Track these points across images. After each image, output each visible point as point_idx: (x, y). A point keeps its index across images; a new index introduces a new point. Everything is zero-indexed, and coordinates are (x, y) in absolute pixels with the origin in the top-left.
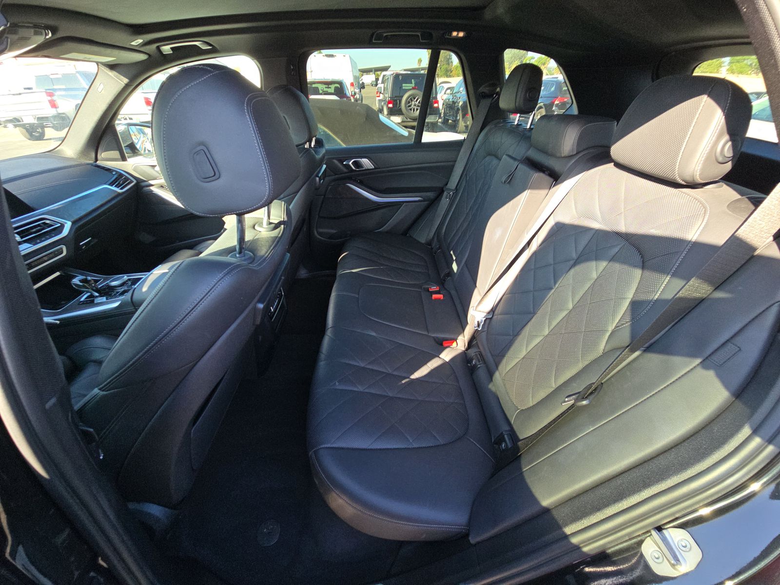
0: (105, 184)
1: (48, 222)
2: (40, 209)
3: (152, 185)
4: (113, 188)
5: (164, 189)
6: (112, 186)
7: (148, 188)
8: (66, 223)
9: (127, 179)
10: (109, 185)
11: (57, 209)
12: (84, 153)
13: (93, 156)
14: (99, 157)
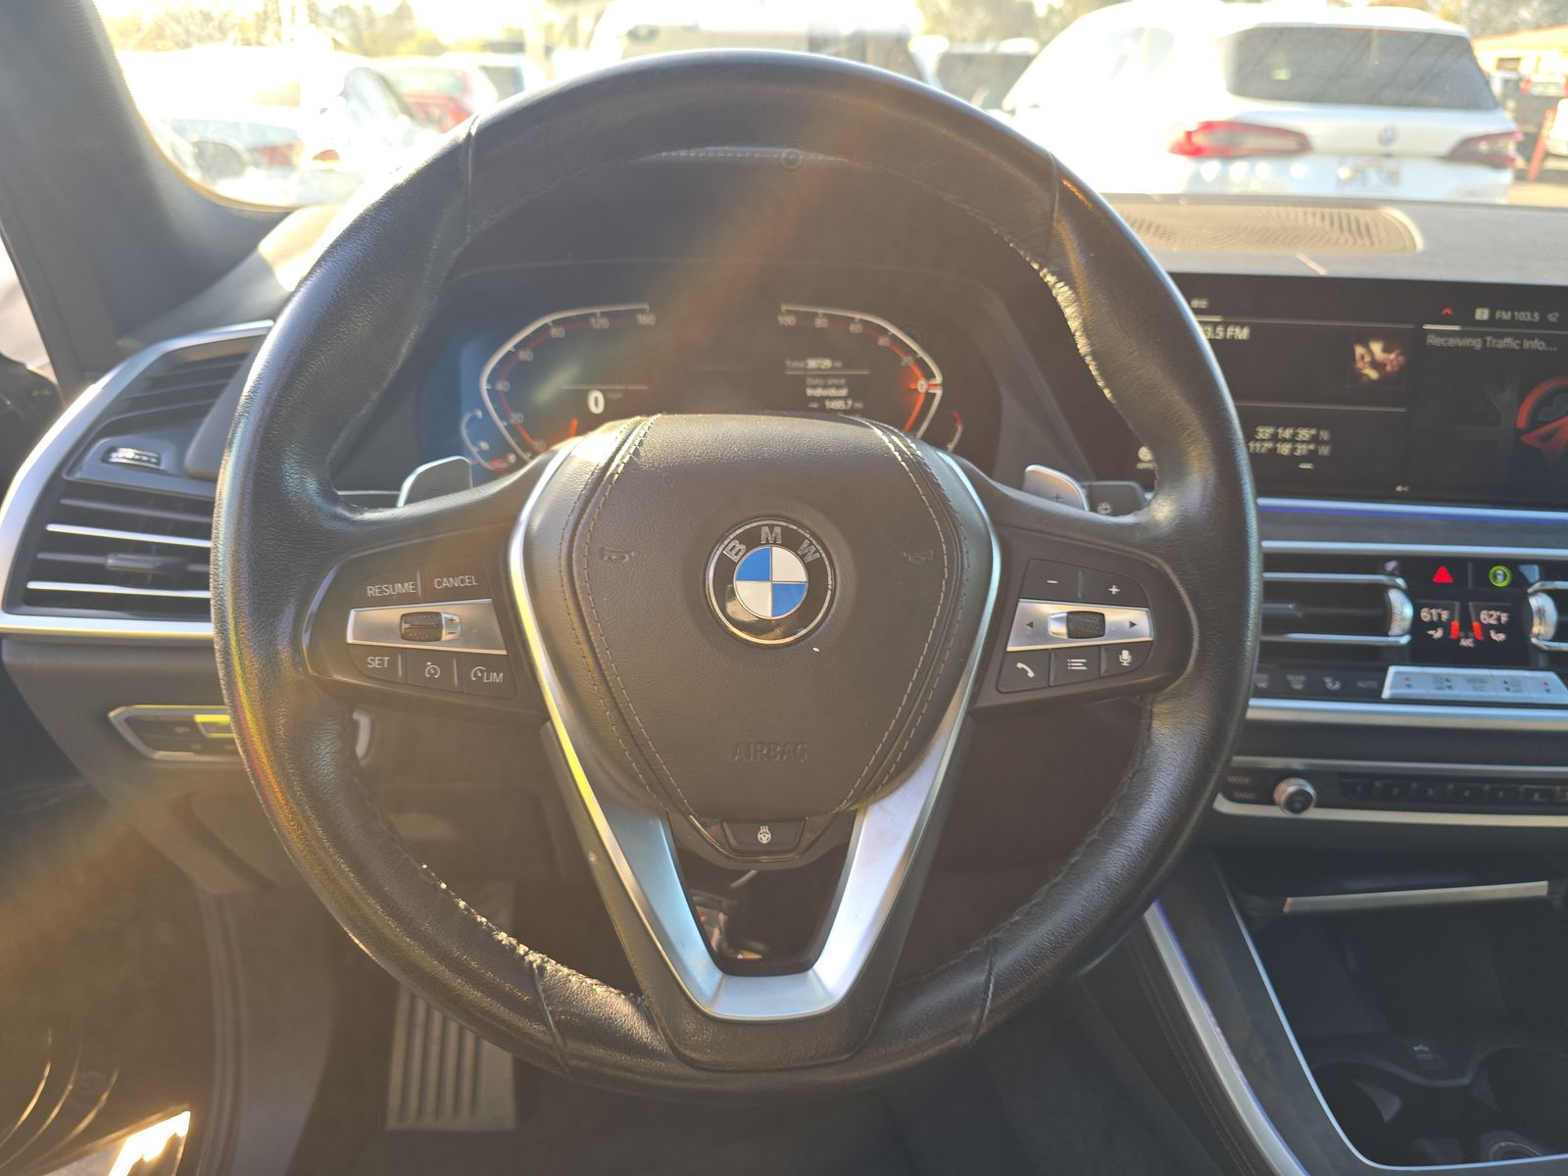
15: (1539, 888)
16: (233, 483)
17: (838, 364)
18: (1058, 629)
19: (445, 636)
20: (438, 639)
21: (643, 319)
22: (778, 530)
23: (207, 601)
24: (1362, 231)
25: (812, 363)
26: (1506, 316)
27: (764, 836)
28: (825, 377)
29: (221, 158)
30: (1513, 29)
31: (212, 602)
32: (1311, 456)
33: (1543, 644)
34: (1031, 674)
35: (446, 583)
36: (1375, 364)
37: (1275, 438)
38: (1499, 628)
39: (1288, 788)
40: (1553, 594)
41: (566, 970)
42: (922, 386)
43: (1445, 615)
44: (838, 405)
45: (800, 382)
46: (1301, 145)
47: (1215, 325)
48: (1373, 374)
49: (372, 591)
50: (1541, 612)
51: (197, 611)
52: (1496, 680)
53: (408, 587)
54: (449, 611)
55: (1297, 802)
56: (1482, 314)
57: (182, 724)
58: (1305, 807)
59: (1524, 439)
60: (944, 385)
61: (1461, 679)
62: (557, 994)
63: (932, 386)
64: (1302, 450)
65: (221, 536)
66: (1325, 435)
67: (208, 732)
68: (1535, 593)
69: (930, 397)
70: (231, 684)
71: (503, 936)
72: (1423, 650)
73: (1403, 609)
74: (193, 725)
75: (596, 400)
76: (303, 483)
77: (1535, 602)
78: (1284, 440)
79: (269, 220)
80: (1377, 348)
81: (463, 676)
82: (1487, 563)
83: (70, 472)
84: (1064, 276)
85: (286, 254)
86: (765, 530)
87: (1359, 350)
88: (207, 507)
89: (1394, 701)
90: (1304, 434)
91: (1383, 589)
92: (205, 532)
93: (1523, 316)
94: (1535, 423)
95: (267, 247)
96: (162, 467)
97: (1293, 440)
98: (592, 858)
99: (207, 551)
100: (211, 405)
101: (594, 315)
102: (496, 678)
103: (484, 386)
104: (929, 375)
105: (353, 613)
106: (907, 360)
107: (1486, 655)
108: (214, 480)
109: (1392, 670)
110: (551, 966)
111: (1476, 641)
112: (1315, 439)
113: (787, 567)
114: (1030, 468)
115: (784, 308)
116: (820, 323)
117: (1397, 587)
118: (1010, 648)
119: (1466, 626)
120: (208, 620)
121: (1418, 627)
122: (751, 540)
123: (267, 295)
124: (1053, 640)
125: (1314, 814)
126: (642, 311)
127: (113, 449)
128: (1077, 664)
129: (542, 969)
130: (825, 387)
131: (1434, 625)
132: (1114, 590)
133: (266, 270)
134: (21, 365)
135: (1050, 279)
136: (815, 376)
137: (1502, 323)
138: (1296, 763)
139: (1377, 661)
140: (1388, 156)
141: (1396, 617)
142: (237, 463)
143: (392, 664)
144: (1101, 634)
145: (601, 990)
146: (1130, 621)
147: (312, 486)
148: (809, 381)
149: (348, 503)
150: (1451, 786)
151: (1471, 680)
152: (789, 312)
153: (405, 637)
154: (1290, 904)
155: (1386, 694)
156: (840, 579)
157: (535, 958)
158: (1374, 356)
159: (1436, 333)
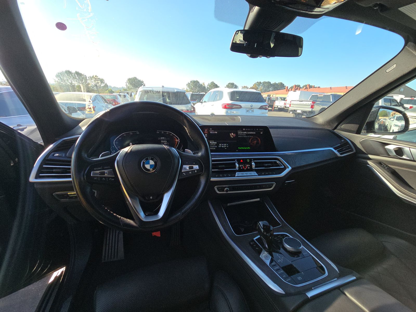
0: (331, 147)
1: (278, 162)
2: (279, 152)
3: (370, 159)
4: (336, 151)
5: (382, 166)
6: (335, 150)
7: (365, 160)
8: (288, 168)
9: (350, 147)
10: (334, 148)
11: (290, 155)
12: (330, 122)
13: (335, 125)
14: (339, 127)
15: (258, 199)
16: (74, 156)
17: (165, 138)
18: (188, 168)
19: (106, 174)
20: (105, 175)
21: (137, 133)
22: (150, 158)
23: (70, 175)
24: (234, 119)
25: (162, 138)
26: (247, 129)
27: (151, 198)
28: (163, 140)
29: (72, 109)
30: (269, 91)
31: (71, 176)
32: (226, 147)
33: (253, 168)
34: (185, 174)
35: (106, 168)
36: (232, 136)
37: (221, 145)
38: (249, 167)
39: (226, 189)
40: (255, 162)
41: (124, 218)
42: (177, 140)
43: (242, 166)
44: (166, 143)
45: (160, 140)
46: (241, 107)
47: (213, 132)
48: (232, 137)
49: (95, 169)
50: (253, 165)
51: (69, 177)
52: (249, 173)
53: (100, 168)
54: (106, 171)
55: (227, 191)
56: (244, 129)
57: (65, 194)
58: (228, 192)
59: (251, 144)
60: (180, 140)
61: (245, 173)
62: (123, 221)
63: (178, 140)
64: (225, 147)
65: (72, 165)
66: (227, 145)
67: (70, 195)
68: (252, 162)
69: (178, 142)
70: (75, 187)
71: (115, 214)
72: (240, 170)
73: (237, 165)
74: (68, 194)
75: (131, 144)
76: (85, 155)
77: (252, 163)
78: (223, 146)
79: (81, 120)
80: (232, 134)
81: (108, 179)
82: (247, 159)
83: (47, 158)
84: (186, 127)
85: (84, 126)
86: (149, 158)
87: (230, 134)
88: (70, 162)
89: (236, 177)
90: (225, 145)
91: (235, 163)
92: (70, 165)
93: (249, 129)
94: (251, 142)
95: (80, 124)
96: (63, 156)
97: (224, 145)
98: (127, 202)
99: (70, 168)
100: (71, 147)
101: (130, 133)
102: (113, 179)
103: (114, 143)
104: (178, 139)
105: (92, 172)
106: (175, 137)
107: (248, 170)
108: (71, 158)
109: (237, 173)
110: (122, 218)
111: (246, 169)
112: (226, 145)
113: (152, 162)
114: (186, 149)
115: (157, 131)
116: (162, 133)
117: (237, 163)
118: (182, 171)
119: (245, 167)
120: (71, 178)
121: (239, 167)
122: (147, 159)
123: (79, 131)
124: (187, 170)
125: (229, 192)
126: (137, 132)
127: (55, 154)
128: (190, 173)
129: (120, 218)
130: (163, 141)
131: (241, 167)
132: (194, 163)
133: (80, 128)
134: (38, 143)
135: (184, 127)
136: (162, 140)
137: (246, 130)
138: (227, 186)
139: (235, 172)
140: (252, 108)
141: (237, 166)
142: (75, 153)
143: (98, 178)
144: (193, 169)
145: (129, 220)
146: (196, 167)
147: (86, 155)
148: (161, 140)
149: (92, 158)
150: (245, 187)
151: (246, 173)
152: (158, 132)
153: (100, 175)
154: (228, 204)
155: (236, 176)
156: (159, 164)
157: (119, 217)
158: (232, 135)
159: (239, 132)
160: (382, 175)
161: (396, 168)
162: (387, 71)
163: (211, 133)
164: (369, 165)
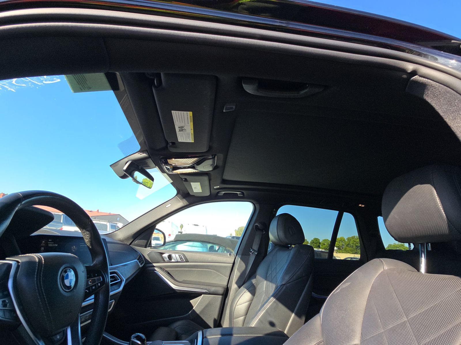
0: (136, 259)
1: (115, 276)
3: (155, 267)
4: (138, 263)
5: (163, 270)
6: (138, 261)
8: (123, 280)
9: (142, 259)
12: (127, 239)
13: (130, 242)
14: (133, 243)
18: (90, 283)
27: (58, 337)
34: (88, 291)
47: (52, 244)
80: (74, 247)
87: (72, 247)
124: (90, 285)
128: (94, 288)
144: (96, 282)
159: (81, 244)
160: (164, 276)
161: (168, 270)
162: (167, 207)
163: (50, 245)
164: (156, 271)
